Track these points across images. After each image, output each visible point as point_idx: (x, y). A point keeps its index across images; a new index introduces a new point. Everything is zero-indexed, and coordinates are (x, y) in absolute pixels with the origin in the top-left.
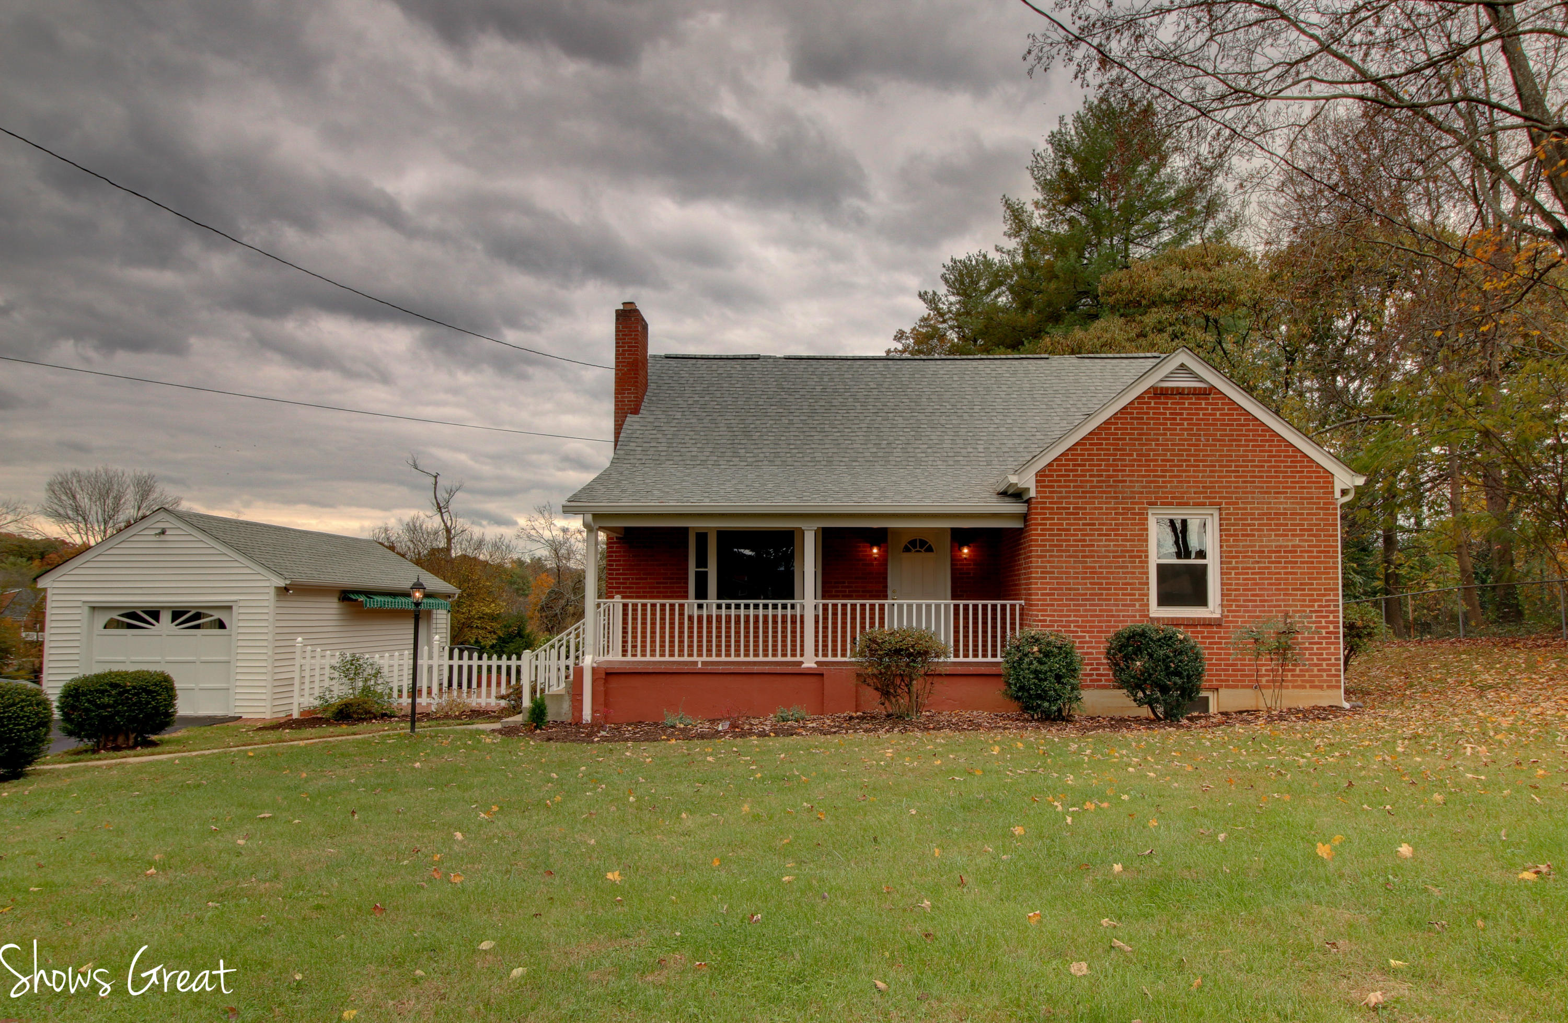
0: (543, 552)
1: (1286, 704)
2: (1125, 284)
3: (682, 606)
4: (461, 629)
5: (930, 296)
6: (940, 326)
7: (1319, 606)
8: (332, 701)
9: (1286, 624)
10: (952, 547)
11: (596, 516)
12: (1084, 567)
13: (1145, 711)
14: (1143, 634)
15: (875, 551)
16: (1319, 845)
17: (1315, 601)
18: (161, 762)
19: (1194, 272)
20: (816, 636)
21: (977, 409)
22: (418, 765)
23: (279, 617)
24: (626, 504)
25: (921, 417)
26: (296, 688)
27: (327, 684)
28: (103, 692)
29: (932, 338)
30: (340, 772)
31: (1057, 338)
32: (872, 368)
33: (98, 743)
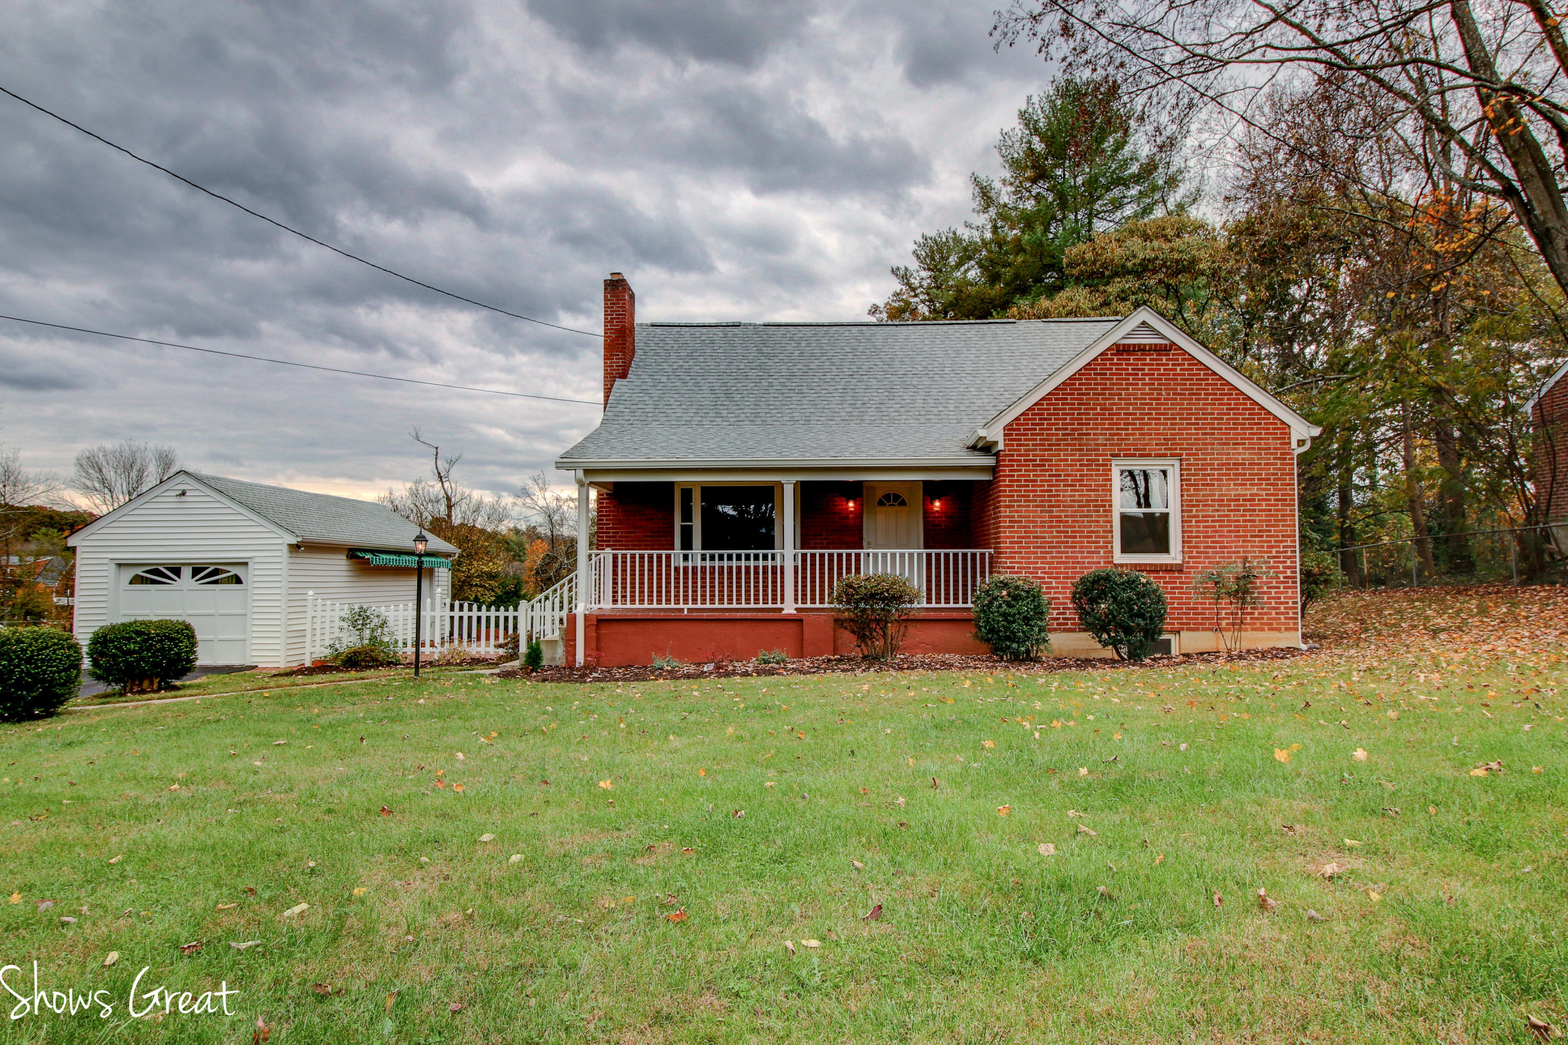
0: (537, 519)
1: (1245, 645)
2: (1089, 256)
3: (668, 557)
4: (461, 587)
5: (902, 272)
6: (912, 300)
7: (1277, 552)
8: (341, 650)
9: (1244, 567)
10: (924, 500)
11: (587, 472)
12: (1050, 517)
13: (1109, 653)
14: (1107, 578)
15: (851, 504)
16: (1277, 750)
17: (1273, 547)
18: (183, 702)
19: (1156, 244)
20: (796, 586)
21: (947, 370)
22: (421, 701)
23: (292, 573)
24: (616, 459)
25: (894, 378)
26: (308, 639)
27: (337, 634)
28: (129, 639)
29: (904, 311)
30: (350, 708)
31: (1023, 308)
32: (847, 334)
33: (124, 688)
